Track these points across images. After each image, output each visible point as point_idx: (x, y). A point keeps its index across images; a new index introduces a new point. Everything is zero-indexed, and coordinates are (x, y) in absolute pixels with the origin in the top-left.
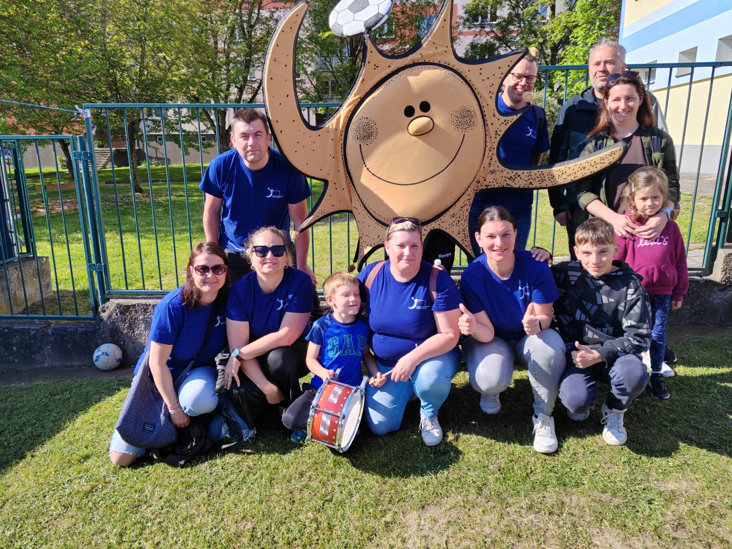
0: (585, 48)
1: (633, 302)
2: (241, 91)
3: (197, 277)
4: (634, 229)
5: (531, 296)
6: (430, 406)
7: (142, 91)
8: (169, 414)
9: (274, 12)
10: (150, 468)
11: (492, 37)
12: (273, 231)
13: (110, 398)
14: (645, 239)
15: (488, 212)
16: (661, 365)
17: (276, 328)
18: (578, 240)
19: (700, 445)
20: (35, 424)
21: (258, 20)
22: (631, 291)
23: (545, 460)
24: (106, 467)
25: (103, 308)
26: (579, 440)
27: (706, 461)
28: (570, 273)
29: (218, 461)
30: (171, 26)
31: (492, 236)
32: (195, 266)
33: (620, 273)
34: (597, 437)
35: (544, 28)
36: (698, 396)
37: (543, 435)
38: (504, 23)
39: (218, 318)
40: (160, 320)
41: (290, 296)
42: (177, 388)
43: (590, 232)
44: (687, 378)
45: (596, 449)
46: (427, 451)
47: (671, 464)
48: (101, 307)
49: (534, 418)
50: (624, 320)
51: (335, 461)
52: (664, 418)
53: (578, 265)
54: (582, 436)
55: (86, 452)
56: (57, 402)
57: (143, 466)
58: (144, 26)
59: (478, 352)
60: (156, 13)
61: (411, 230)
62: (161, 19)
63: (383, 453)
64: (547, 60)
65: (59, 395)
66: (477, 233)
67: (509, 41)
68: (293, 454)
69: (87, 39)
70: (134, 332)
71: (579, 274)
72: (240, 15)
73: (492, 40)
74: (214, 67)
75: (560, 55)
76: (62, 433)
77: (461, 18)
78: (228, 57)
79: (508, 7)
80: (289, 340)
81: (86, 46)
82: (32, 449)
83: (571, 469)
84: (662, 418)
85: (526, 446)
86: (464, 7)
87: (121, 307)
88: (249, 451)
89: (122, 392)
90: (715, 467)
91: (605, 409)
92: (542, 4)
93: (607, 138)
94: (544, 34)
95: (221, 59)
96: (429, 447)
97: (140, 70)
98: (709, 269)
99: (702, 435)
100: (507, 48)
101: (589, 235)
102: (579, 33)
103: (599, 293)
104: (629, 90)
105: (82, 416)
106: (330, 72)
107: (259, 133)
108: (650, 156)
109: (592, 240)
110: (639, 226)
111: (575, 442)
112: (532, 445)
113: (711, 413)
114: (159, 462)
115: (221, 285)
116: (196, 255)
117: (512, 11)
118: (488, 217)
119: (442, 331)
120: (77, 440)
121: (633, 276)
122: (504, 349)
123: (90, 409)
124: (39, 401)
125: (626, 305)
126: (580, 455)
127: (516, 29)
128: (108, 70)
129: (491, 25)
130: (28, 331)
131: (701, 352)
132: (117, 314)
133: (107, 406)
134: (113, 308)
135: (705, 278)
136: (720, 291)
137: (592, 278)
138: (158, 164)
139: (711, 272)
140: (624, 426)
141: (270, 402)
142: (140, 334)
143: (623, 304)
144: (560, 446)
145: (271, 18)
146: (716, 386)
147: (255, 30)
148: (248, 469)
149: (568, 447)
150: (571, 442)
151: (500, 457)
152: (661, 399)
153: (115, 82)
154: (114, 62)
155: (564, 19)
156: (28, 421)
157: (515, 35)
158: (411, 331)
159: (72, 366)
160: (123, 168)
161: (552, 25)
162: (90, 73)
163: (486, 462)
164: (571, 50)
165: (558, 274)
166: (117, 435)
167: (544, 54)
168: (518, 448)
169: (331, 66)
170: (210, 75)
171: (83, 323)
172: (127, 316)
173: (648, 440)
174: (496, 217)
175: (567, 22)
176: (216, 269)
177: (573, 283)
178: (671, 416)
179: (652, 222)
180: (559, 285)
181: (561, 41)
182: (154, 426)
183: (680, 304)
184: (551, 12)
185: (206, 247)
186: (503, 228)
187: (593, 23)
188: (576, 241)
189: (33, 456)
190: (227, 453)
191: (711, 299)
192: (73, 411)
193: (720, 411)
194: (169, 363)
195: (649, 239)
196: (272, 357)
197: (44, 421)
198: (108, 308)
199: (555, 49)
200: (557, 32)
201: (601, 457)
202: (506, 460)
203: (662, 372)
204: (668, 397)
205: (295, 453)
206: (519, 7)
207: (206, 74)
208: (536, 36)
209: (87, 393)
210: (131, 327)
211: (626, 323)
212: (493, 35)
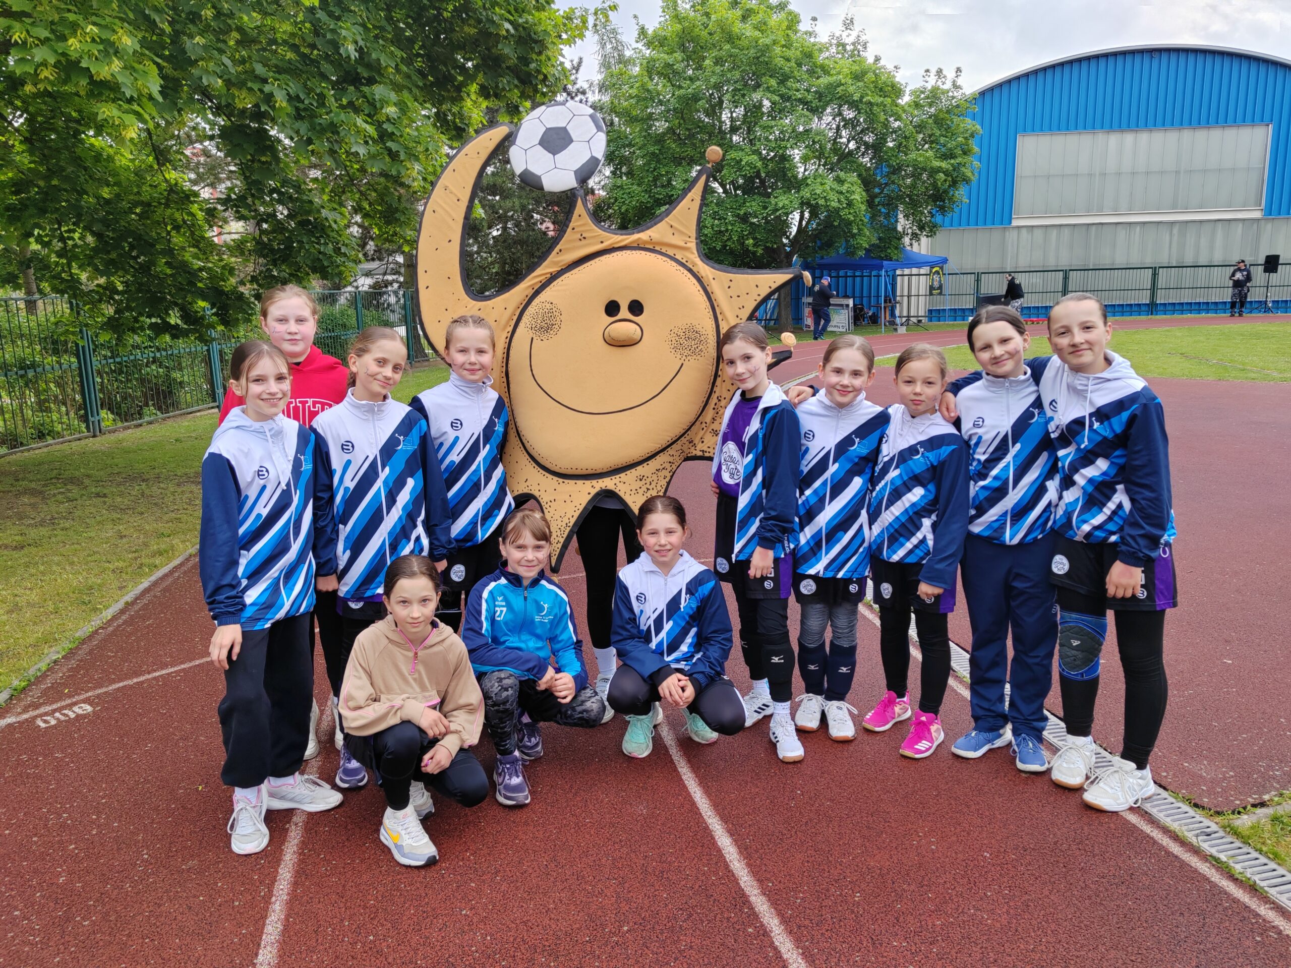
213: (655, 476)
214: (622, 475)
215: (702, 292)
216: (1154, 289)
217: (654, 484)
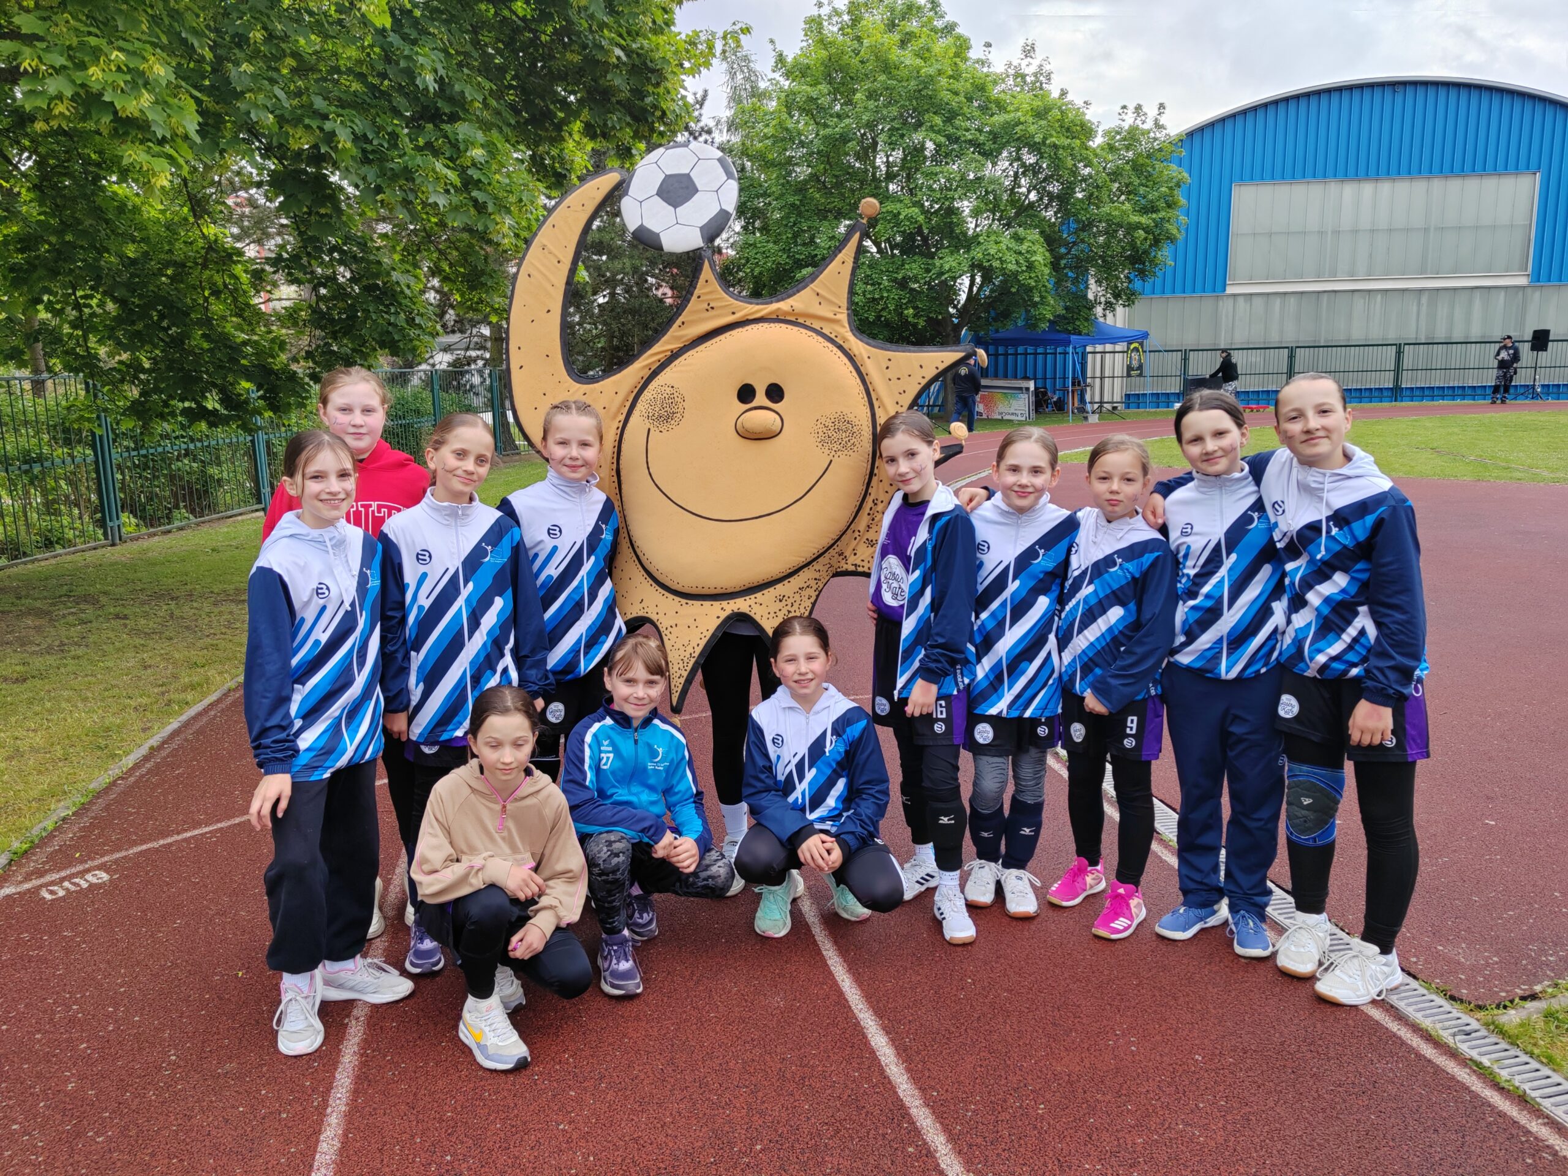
213: (797, 596)
214: (759, 595)
215: (854, 373)
216: (1398, 370)
217: (796, 605)
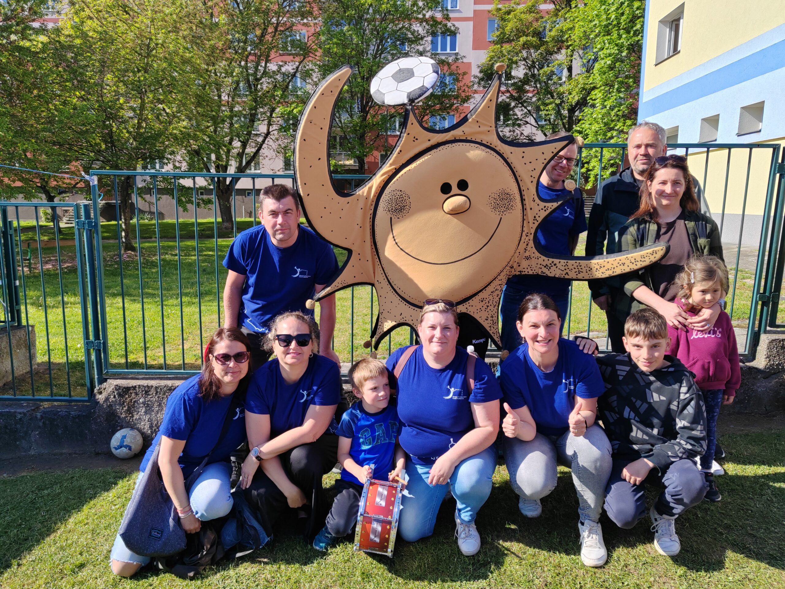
0: (604, 111)
1: (686, 401)
2: (244, 145)
3: (218, 368)
4: (686, 319)
5: (575, 389)
6: (469, 509)
7: (139, 144)
8: (179, 518)
9: (282, 66)
10: (154, 580)
11: (508, 98)
12: (298, 317)
13: (106, 494)
14: (698, 331)
15: (530, 300)
16: (711, 463)
17: (301, 424)
18: (628, 331)
19: (758, 557)
20: (20, 525)
21: (265, 73)
22: (684, 389)
23: (595, 573)
24: (105, 578)
25: (100, 389)
26: (630, 549)
27: (767, 576)
28: (618, 367)
29: (231, 572)
30: (174, 78)
31: (536, 326)
32: (215, 354)
33: (671, 369)
34: (648, 545)
35: (561, 89)
36: (752, 499)
37: (591, 546)
38: (520, 84)
39: (238, 410)
40: (174, 413)
41: (315, 388)
42: (189, 488)
43: (642, 325)
44: (737, 478)
45: (649, 560)
46: (465, 562)
47: (730, 578)
48: (97, 388)
49: (579, 525)
50: (677, 420)
51: (363, 573)
52: (718, 524)
53: (626, 359)
54: (632, 545)
55: (81, 560)
56: (46, 498)
57: (146, 577)
58: (145, 77)
59: (518, 451)
60: (159, 65)
61: (442, 312)
62: (162, 71)
63: (416, 564)
64: (564, 121)
65: (47, 489)
66: (518, 322)
67: (525, 101)
68: (315, 565)
69: (84, 90)
70: (133, 416)
71: (627, 368)
72: (246, 68)
73: (508, 100)
74: (216, 121)
75: (578, 116)
76: (52, 536)
77: (475, 77)
78: (231, 111)
79: (524, 67)
80: (314, 436)
81: (82, 97)
82: (18, 555)
83: (623, 583)
84: (716, 523)
85: (573, 556)
86: (479, 67)
87: (119, 389)
88: (266, 560)
89: (119, 486)
90: (778, 583)
91: (654, 514)
92: (558, 65)
93: (650, 222)
94: (560, 95)
95: (226, 113)
96: (467, 557)
97: (138, 123)
98: (752, 355)
99: (760, 544)
100: (523, 108)
101: (641, 327)
102: (597, 95)
103: (650, 389)
104: (677, 174)
105: (75, 515)
106: (340, 127)
107: (289, 211)
108: (695, 241)
109: (644, 334)
110: (692, 316)
111: (626, 551)
112: (579, 554)
113: (767, 518)
114: (164, 573)
115: (243, 376)
116: (216, 343)
117: (528, 71)
118: (530, 305)
119: (481, 424)
120: (70, 546)
121: (686, 373)
122: (546, 447)
123: (85, 507)
124: (25, 497)
125: (679, 404)
126: (632, 567)
127: (531, 89)
128: (104, 122)
129: (506, 85)
130: (14, 415)
131: (750, 446)
132: (115, 397)
133: (103, 503)
134: (111, 389)
135: (748, 364)
136: (764, 378)
137: (642, 373)
138: (152, 219)
139: (754, 358)
140: (676, 533)
141: (291, 506)
142: (140, 419)
143: (675, 403)
144: (609, 556)
145: (278, 71)
146: (769, 487)
147: (262, 83)
148: (266, 583)
149: (619, 558)
150: (620, 552)
151: (546, 569)
152: (713, 501)
153: (111, 134)
154: (111, 114)
155: (581, 81)
156: (14, 521)
157: (530, 95)
158: (446, 424)
159: (62, 454)
160: (113, 222)
161: (570, 87)
162: (84, 125)
163: (531, 575)
164: (589, 112)
165: (604, 367)
166: (119, 543)
167: (561, 115)
168: (564, 559)
169: (341, 122)
170: (212, 129)
171: (76, 405)
172: (126, 399)
173: (703, 550)
174: (539, 305)
175: (585, 84)
176: (238, 357)
177: (621, 378)
178: (726, 522)
179: (706, 313)
180: (605, 380)
181: (578, 103)
182: (162, 532)
183: (732, 399)
184: (568, 74)
185: (226, 334)
186: (547, 317)
187: (612, 86)
188: (626, 332)
189: (19, 565)
190: (242, 563)
191: (755, 387)
192: (65, 509)
193: (777, 516)
194: (181, 460)
195: (702, 331)
196: (296, 455)
197: (31, 522)
198: (104, 389)
199: (572, 110)
200: (574, 93)
201: (654, 570)
202: (552, 573)
203: (712, 471)
204: (719, 499)
205: (318, 563)
206: (535, 67)
207: (208, 127)
208: (552, 97)
209: (80, 487)
210: (130, 411)
211: (680, 423)
212: (508, 95)
213: (491, 297)
215: (505, 164)
217: (491, 302)
